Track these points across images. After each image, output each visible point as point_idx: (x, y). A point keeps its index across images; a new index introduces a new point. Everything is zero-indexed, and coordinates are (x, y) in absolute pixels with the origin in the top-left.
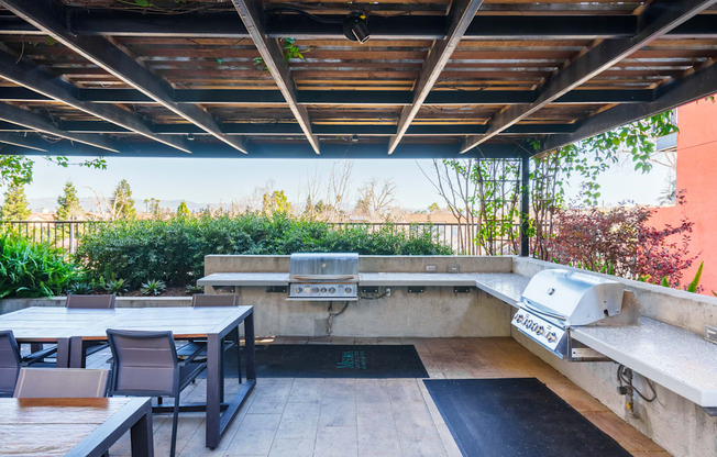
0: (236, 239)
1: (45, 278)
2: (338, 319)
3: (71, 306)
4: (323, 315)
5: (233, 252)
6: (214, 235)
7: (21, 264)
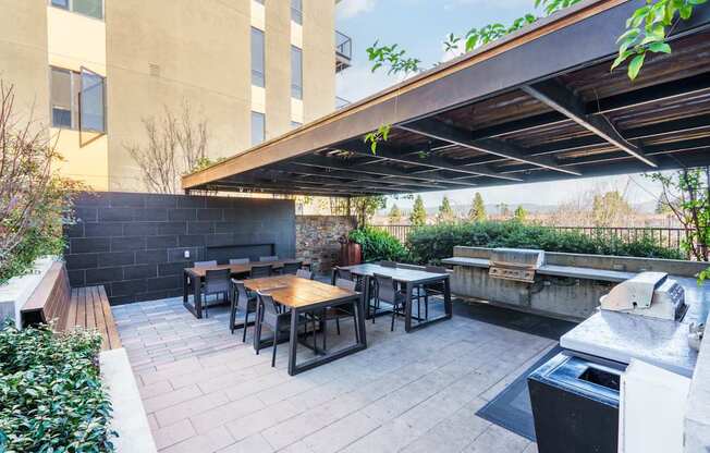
0: (479, 237)
1: (389, 253)
2: (536, 296)
3: (382, 265)
4: (524, 292)
5: (476, 245)
6: (468, 234)
7: (380, 246)
